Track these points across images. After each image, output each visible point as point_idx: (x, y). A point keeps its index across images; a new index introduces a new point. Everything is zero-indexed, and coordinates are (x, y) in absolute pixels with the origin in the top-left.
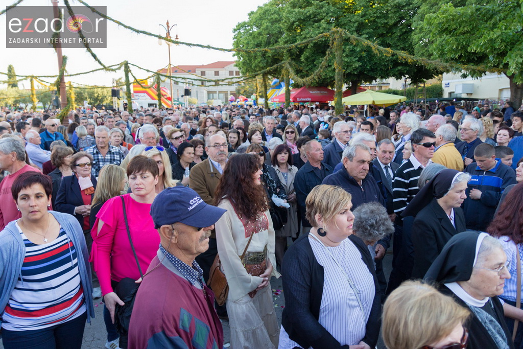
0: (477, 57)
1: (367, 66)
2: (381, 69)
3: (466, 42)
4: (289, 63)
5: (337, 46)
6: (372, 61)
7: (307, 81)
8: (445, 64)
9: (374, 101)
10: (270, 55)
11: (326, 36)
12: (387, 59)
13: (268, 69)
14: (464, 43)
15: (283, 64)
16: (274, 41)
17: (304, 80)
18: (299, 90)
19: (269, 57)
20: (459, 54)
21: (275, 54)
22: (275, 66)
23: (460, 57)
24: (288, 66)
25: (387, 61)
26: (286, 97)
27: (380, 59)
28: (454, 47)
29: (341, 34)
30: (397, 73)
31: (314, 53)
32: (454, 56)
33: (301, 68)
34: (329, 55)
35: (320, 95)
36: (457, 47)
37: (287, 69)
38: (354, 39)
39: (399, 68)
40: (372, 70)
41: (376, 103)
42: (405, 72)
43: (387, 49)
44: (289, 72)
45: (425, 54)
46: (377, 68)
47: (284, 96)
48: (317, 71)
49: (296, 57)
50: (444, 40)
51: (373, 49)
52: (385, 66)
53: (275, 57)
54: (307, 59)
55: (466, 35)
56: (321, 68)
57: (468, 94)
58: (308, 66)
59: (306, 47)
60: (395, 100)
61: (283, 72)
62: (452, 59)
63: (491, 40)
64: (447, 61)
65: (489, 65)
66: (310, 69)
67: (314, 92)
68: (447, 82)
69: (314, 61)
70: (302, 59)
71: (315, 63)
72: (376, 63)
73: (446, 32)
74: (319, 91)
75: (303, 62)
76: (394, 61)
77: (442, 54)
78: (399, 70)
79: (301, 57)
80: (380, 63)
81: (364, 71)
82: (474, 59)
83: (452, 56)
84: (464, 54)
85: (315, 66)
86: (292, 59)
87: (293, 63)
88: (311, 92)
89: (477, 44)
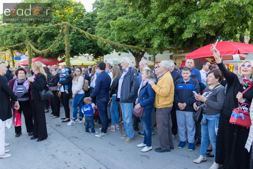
0: (134, 42)
1: (74, 47)
2: (81, 49)
3: (131, 34)
4: (30, 42)
5: (65, 32)
6: (77, 45)
7: (45, 52)
8: (121, 44)
9: (82, 64)
10: (17, 38)
11: (60, 25)
12: (84, 45)
13: (17, 45)
14: (130, 35)
15: (26, 43)
16: (19, 31)
17: (43, 51)
18: (36, 59)
19: (16, 39)
20: (128, 40)
21: (20, 38)
22: (22, 44)
23: (128, 41)
24: (30, 44)
25: (84, 46)
26: (29, 61)
27: (81, 45)
28: (126, 36)
29: (68, 25)
30: (89, 52)
31: (45, 38)
32: (126, 41)
33: (38, 46)
34: (60, 36)
35: (49, 62)
36: (127, 36)
37: (29, 46)
38: (75, 28)
39: (90, 49)
40: (77, 50)
41: (84, 64)
42: (93, 51)
43: (93, 35)
44: (30, 47)
45: (103, 43)
46: (79, 49)
47: (28, 61)
48: (52, 46)
49: (34, 40)
50: (111, 37)
51: (86, 34)
52: (83, 48)
53: (20, 40)
54: (41, 41)
55: (130, 31)
56: (55, 44)
57: (115, 65)
58: (42, 45)
59: (40, 35)
60: (92, 63)
61: (27, 47)
62: (124, 42)
63: (144, 33)
64: (121, 43)
65: (140, 46)
66: (43, 47)
67: (45, 60)
68: (106, 59)
69: (45, 43)
70: (39, 41)
71: (46, 44)
72: (79, 47)
73: (121, 29)
74: (48, 59)
75: (39, 43)
76: (87, 46)
77: (119, 40)
78: (90, 50)
79: (37, 40)
80: (81, 46)
81: (73, 50)
82: (133, 43)
83: (124, 40)
84: (130, 40)
85: (46, 45)
86: (32, 41)
87: (33, 43)
88: (43, 60)
89: (138, 34)
